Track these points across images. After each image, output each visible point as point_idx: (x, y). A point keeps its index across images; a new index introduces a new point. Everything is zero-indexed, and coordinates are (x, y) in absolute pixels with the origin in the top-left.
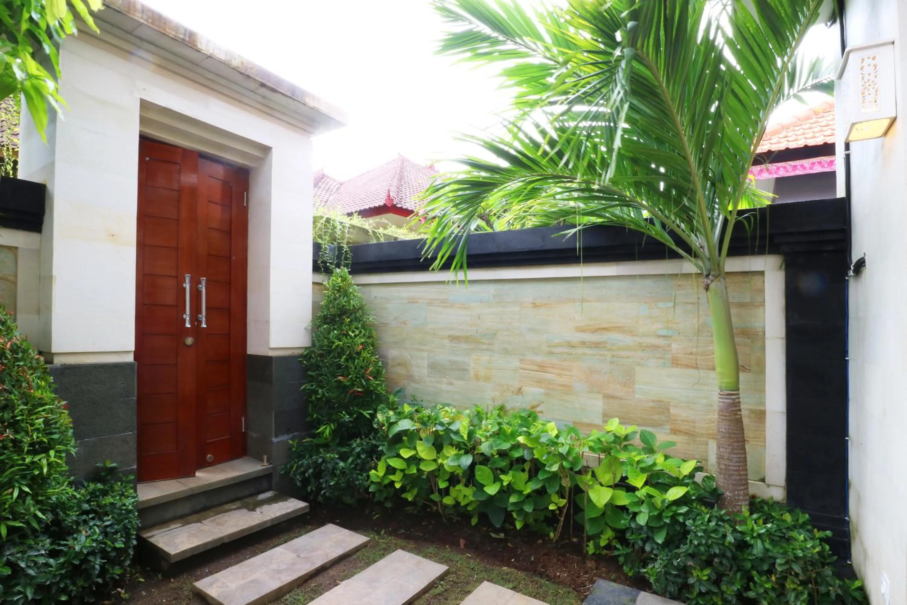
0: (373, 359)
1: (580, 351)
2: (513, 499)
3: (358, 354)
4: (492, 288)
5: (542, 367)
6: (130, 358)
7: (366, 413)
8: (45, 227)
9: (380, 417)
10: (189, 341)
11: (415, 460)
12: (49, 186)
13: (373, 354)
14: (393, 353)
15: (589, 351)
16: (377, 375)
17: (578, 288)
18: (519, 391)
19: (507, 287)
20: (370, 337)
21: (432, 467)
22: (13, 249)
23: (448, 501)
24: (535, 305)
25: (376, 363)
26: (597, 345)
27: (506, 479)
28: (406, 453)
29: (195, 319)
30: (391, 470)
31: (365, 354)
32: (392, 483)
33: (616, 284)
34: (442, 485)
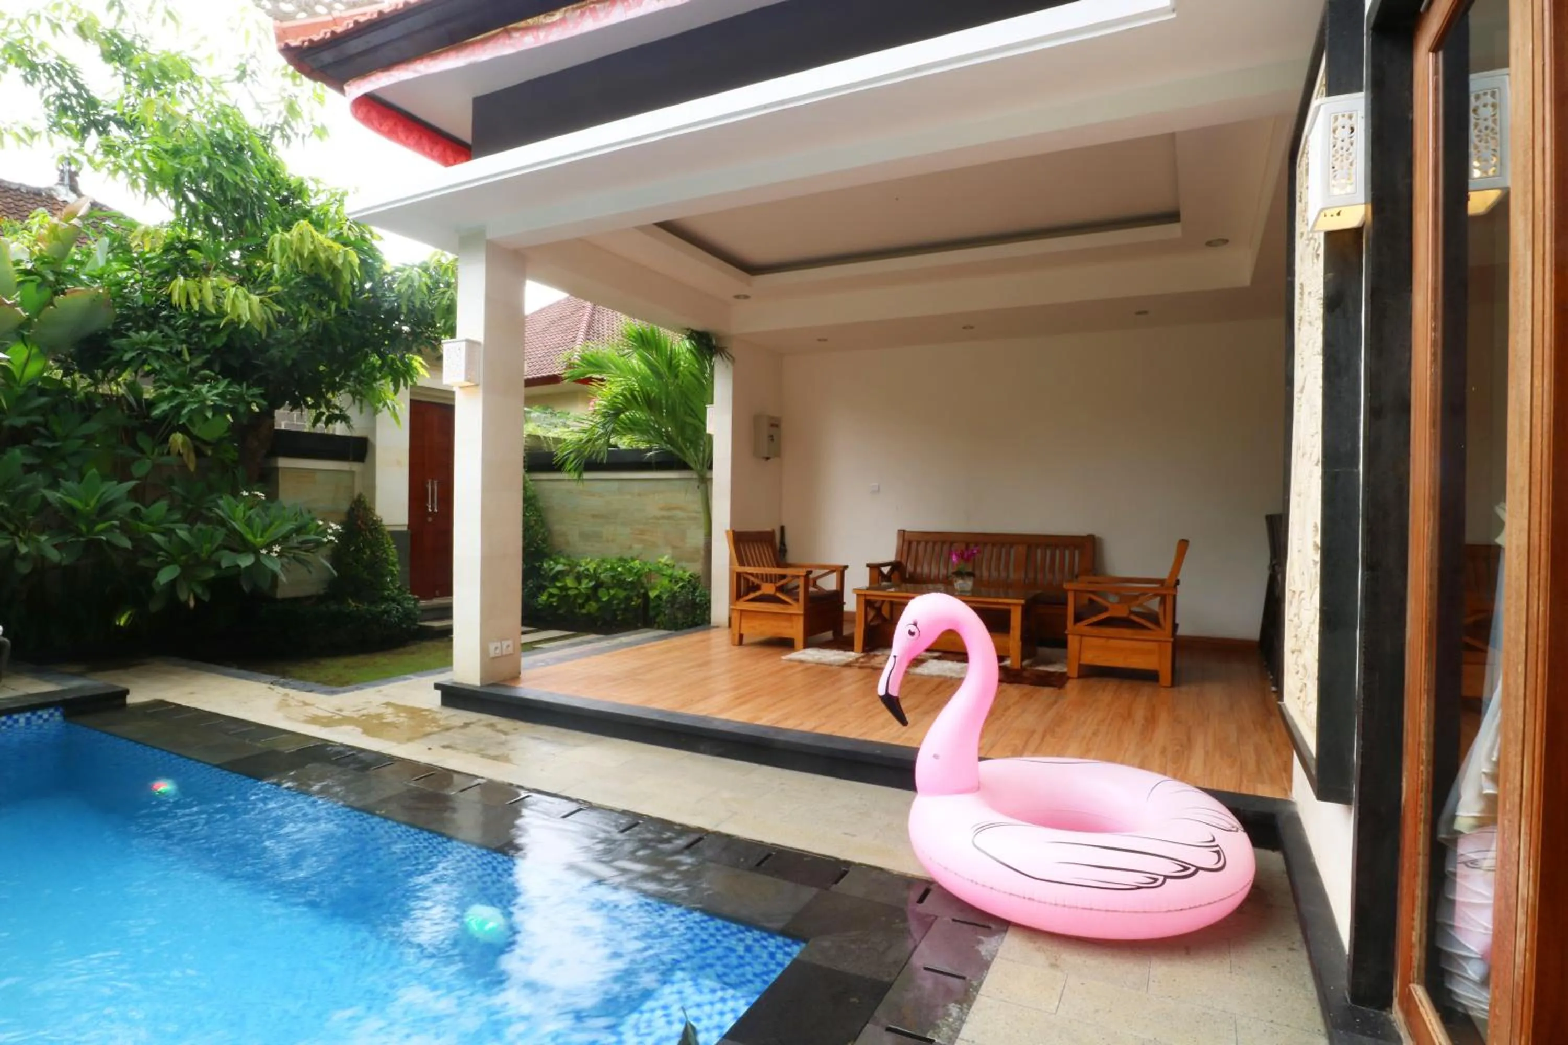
0: (542, 531)
1: (661, 522)
2: (615, 602)
3: (532, 527)
4: (616, 485)
5: (642, 532)
6: (405, 529)
7: (537, 564)
8: (368, 459)
9: (545, 565)
10: (430, 519)
11: (564, 588)
12: (370, 438)
13: (541, 527)
14: (556, 527)
15: (666, 521)
16: (544, 540)
17: (662, 485)
18: (630, 547)
19: (625, 483)
20: (540, 516)
21: (575, 592)
22: (352, 473)
23: (584, 611)
24: (639, 495)
25: (543, 534)
26: (669, 518)
27: (612, 592)
28: (559, 584)
29: (433, 508)
30: (551, 595)
31: (536, 527)
32: (552, 603)
33: (678, 483)
34: (580, 601)
